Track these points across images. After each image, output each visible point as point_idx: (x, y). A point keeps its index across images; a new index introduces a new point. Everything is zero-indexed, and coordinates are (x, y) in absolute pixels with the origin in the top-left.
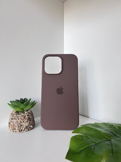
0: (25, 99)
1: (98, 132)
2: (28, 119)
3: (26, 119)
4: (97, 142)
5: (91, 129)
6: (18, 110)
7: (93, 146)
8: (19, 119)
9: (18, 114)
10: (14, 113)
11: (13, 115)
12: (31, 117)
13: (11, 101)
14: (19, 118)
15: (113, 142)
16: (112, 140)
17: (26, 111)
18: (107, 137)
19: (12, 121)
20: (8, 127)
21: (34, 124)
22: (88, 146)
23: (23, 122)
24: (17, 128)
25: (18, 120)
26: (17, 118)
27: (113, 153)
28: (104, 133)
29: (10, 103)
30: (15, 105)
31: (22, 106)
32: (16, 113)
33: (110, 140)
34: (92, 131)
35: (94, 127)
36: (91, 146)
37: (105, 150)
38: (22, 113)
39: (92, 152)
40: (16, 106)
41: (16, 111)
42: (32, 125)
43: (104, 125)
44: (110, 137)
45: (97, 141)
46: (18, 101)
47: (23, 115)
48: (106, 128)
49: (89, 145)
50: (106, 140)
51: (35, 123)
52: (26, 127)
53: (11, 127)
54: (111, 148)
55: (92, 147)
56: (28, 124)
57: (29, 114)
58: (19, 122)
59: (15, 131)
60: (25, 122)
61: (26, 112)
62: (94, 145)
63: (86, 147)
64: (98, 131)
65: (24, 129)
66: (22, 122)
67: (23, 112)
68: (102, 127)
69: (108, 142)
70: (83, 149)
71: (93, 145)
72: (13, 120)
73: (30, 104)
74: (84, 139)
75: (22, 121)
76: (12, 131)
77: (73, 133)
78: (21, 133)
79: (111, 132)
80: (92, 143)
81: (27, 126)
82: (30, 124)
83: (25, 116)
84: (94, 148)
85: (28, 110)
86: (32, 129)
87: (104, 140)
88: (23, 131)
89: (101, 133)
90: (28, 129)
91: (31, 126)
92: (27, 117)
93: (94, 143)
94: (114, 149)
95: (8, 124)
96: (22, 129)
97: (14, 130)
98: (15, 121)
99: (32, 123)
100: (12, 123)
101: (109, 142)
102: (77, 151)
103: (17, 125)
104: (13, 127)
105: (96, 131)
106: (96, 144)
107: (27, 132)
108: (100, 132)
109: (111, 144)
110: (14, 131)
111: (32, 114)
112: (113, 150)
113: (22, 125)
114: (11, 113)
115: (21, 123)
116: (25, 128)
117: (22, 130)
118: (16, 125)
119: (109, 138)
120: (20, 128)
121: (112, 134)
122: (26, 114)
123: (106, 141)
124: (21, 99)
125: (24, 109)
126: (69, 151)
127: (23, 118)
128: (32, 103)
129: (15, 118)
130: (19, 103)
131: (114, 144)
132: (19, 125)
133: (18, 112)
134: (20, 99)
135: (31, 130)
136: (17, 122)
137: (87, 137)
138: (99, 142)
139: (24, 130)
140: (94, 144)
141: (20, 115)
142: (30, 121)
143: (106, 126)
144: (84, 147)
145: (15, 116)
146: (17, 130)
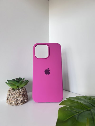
0: (19, 78)
2: (23, 95)
3: (21, 94)
4: (80, 112)
6: (15, 87)
7: (77, 116)
8: (15, 95)
10: (11, 90)
11: (10, 91)
12: (25, 93)
14: (15, 94)
15: (93, 112)
16: (91, 110)
17: (21, 88)
18: (87, 108)
19: (9, 97)
20: (6, 102)
21: (28, 99)
22: (73, 115)
23: (19, 97)
24: (14, 103)
25: (15, 96)
26: (13, 94)
27: (93, 121)
28: (85, 104)
29: (8, 82)
30: (11, 84)
31: (18, 84)
32: (13, 90)
33: (90, 110)
34: (75, 103)
35: (76, 100)
36: (75, 115)
37: (87, 119)
39: (76, 121)
40: (13, 84)
41: (13, 89)
42: (26, 99)
43: (83, 98)
44: (90, 108)
46: (14, 80)
47: (19, 91)
48: (86, 101)
50: (86, 110)
52: (21, 101)
53: (9, 101)
54: (91, 117)
56: (23, 99)
57: (23, 90)
58: (16, 97)
59: (12, 105)
60: (20, 97)
61: (21, 89)
63: (71, 117)
65: (19, 103)
66: (18, 97)
67: (19, 89)
68: (82, 99)
69: (88, 112)
70: (69, 118)
71: (77, 115)
72: (11, 96)
74: (69, 110)
77: (59, 105)
78: (17, 106)
79: (90, 104)
80: (76, 113)
81: (22, 100)
82: (24, 99)
83: (20, 92)
84: (78, 117)
86: (26, 102)
87: (85, 110)
88: (19, 104)
89: (83, 105)
90: (23, 102)
91: (25, 100)
92: (22, 93)
93: (78, 113)
94: (94, 117)
95: (6, 99)
96: (18, 103)
97: (11, 104)
98: (12, 96)
101: (90, 112)
102: (65, 120)
104: (10, 102)
105: (79, 103)
107: (22, 105)
108: (81, 104)
109: (92, 114)
110: (11, 105)
111: (26, 91)
112: (93, 119)
113: (18, 100)
114: (8, 90)
115: (17, 98)
116: (20, 102)
117: (18, 104)
118: (13, 100)
119: (89, 109)
120: (16, 102)
121: (91, 105)
125: (19, 87)
126: (58, 120)
127: (19, 94)
128: (26, 82)
129: (12, 94)
130: (15, 82)
131: (93, 114)
132: (15, 100)
134: (16, 79)
135: (25, 103)
136: (14, 97)
137: (72, 108)
138: (81, 112)
139: (20, 104)
140: (77, 114)
141: (16, 91)
142: (24, 96)
143: (85, 99)
144: (70, 117)
145: (12, 92)
146: (14, 104)
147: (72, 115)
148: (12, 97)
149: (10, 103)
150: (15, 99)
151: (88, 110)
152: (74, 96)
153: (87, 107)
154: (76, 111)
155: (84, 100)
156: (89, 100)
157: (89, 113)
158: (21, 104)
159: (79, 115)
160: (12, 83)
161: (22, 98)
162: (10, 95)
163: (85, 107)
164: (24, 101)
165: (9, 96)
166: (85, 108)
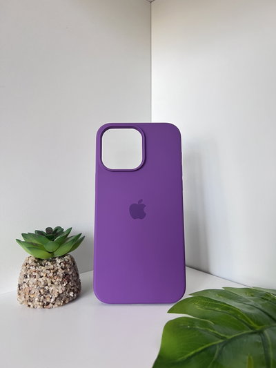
0: (56, 229)
1: (231, 312)
2: (64, 277)
3: (59, 276)
4: (229, 337)
5: (216, 304)
6: (41, 254)
7: (218, 347)
8: (41, 277)
9: (41, 265)
10: (30, 262)
11: (27, 266)
12: (71, 273)
13: (23, 235)
14: (42, 274)
15: (269, 338)
16: (266, 332)
17: (59, 257)
18: (254, 325)
19: (24, 282)
20: (17, 296)
21: (79, 290)
22: (207, 346)
23: (52, 283)
24: (37, 299)
25: (40, 279)
26: (36, 274)
27: (268, 365)
28: (246, 314)
30: (32, 244)
31: (50, 246)
32: (36, 262)
33: (261, 332)
34: (217, 309)
35: (221, 299)
36: (213, 345)
37: (247, 357)
38: (49, 263)
39: (214, 362)
40: (36, 245)
41: (36, 258)
42: (73, 291)
43: (246, 293)
44: (262, 325)
45: (230, 335)
46: (40, 233)
47: (52, 267)
48: (252, 302)
49: (210, 345)
50: (251, 331)
51: (80, 287)
52: (59, 295)
53: (23, 295)
54: (263, 353)
55: (216, 349)
56: (64, 289)
57: (65, 264)
58: (43, 283)
59: (32, 306)
60: (56, 283)
61: (58, 261)
62: (222, 345)
63: (200, 349)
64: (232, 310)
65: (52, 300)
66: (49, 284)
67: (53, 261)
68: (241, 298)
69: (256, 338)
70: (192, 353)
71: (220, 344)
72: (28, 279)
73: (70, 240)
74: (198, 327)
75: (49, 281)
76: (25, 305)
77: (170, 312)
78: (46, 310)
79: (265, 312)
80: (217, 339)
81: (61, 292)
82: (68, 289)
83: (56, 269)
84: (220, 353)
85: (64, 256)
86: (73, 300)
87: (245, 332)
88: (51, 305)
89: (240, 314)
90: (64, 300)
91: (71, 294)
92: (61, 272)
93: (222, 338)
94: (271, 354)
95: (17, 288)
96: (48, 300)
97: (30, 303)
98: (32, 281)
99: (74, 286)
100: (25, 286)
101: (259, 337)
102: (180, 359)
103: (37, 291)
104: (27, 296)
105: (228, 308)
106: (227, 343)
107: (60, 308)
108: (236, 312)
109: (264, 344)
110: (29, 306)
111: (74, 265)
113: (48, 292)
114: (24, 262)
115: (46, 287)
116: (56, 298)
117: (48, 304)
118: (35, 290)
119: (258, 328)
120: (44, 298)
122: (60, 264)
123: (252, 333)
124: (49, 230)
125: (55, 253)
126: (159, 357)
127: (51, 275)
128: (74, 240)
130: (43, 238)
131: (270, 343)
132: (42, 291)
133: (39, 260)
134: (47, 229)
135: (70, 302)
136: (37, 283)
137: (205, 325)
138: (233, 336)
139: (54, 304)
140: (221, 341)
141: (44, 266)
142: (68, 282)
143: (252, 296)
144: (196, 349)
145: (33, 269)
146: (38, 303)
147: (203, 346)
148: (31, 283)
149: (27, 299)
150: (42, 288)
151: (255, 333)
152: (219, 286)
153: (253, 321)
154: (217, 332)
155: (248, 301)
156: (262, 302)
157: (258, 340)
158: (59, 306)
159: (223, 346)
160: (35, 241)
161: (60, 287)
162: (26, 277)
163: (248, 322)
164: (68, 297)
165: (25, 280)
166: (246, 324)
